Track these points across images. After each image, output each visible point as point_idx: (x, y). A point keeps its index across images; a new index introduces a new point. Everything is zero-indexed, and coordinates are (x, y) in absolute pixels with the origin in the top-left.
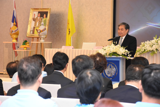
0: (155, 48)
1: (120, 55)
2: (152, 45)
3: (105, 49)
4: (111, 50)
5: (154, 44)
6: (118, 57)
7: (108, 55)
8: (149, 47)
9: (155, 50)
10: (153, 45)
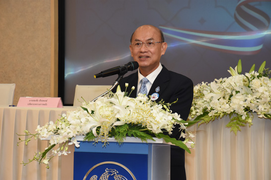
0: (242, 103)
1: (153, 135)
2: (231, 96)
3: (93, 112)
4: (118, 116)
5: (237, 92)
6: (149, 141)
7: (106, 133)
8: (222, 100)
9: (241, 111)
10: (234, 93)
